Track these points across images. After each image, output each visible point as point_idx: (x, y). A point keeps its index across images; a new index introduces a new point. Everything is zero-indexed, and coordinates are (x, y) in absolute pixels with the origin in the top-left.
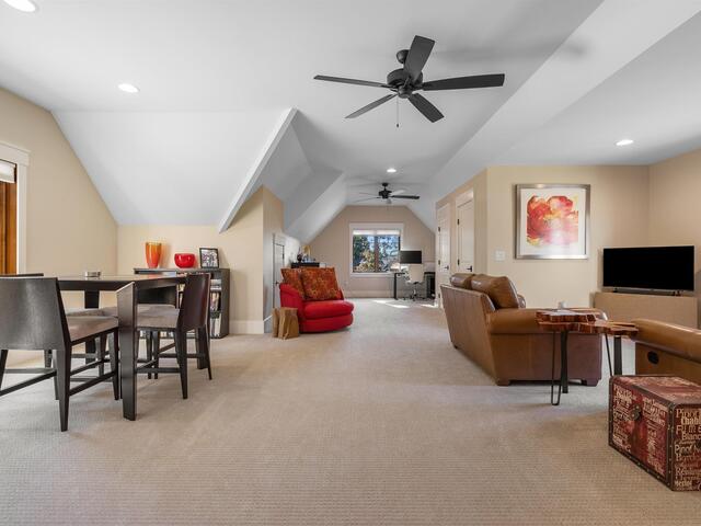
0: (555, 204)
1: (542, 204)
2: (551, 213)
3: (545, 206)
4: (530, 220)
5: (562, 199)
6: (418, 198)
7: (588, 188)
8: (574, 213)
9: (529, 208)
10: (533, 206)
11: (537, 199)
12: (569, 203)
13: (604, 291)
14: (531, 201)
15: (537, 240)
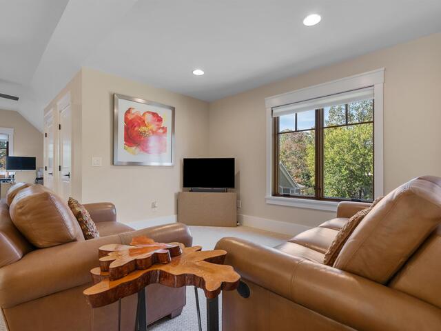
0: (149, 118)
1: (137, 116)
2: (145, 125)
3: (140, 119)
4: (127, 129)
5: (154, 114)
6: (17, 99)
7: (173, 109)
8: (163, 128)
9: (126, 119)
10: (130, 117)
11: (133, 111)
12: (160, 120)
13: (184, 191)
14: (128, 112)
15: (134, 148)
